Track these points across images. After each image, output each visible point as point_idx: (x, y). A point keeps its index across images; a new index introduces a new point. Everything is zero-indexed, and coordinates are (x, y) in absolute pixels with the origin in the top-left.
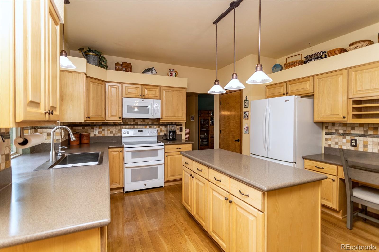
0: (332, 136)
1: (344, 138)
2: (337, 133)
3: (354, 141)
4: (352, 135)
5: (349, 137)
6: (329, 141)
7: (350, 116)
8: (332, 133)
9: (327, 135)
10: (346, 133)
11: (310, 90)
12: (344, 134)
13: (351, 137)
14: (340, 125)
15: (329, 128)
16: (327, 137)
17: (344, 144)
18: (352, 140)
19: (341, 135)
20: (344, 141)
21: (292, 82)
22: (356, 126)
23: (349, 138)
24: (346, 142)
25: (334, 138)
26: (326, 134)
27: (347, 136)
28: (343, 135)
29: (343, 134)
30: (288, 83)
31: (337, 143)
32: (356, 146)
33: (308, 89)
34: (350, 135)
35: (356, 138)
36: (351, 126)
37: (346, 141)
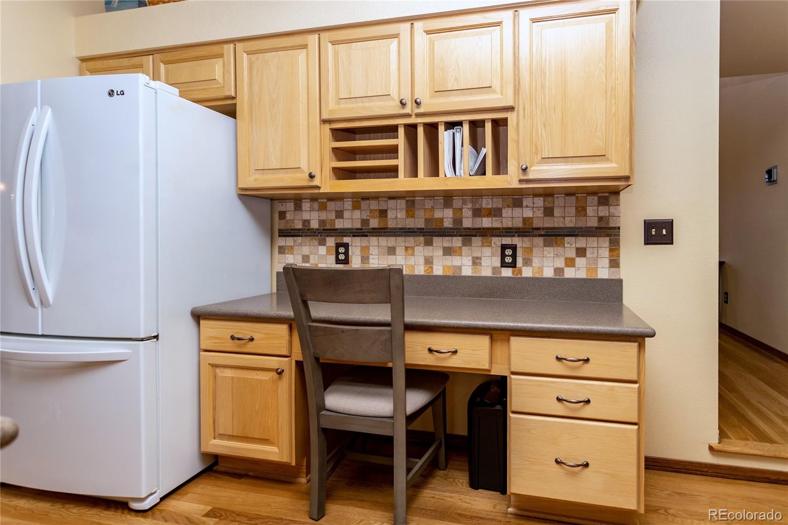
0: (295, 238)
1: (322, 243)
2: (306, 231)
3: (342, 250)
4: (338, 233)
5: (333, 239)
6: (288, 254)
7: (328, 172)
8: (296, 229)
9: (284, 238)
10: (326, 228)
11: (224, 87)
12: (322, 233)
13: (335, 240)
14: (313, 208)
15: (287, 215)
16: (284, 245)
17: (322, 258)
18: (338, 246)
19: (314, 236)
20: (322, 250)
21: (170, 56)
22: (345, 209)
23: (331, 242)
24: (327, 254)
25: (301, 245)
26: (281, 234)
27: (328, 236)
28: (319, 235)
29: (319, 233)
30: (157, 56)
31: (306, 258)
32: (346, 261)
33: (219, 83)
34: (333, 233)
35: (346, 240)
36: (336, 209)
37: (325, 251)
